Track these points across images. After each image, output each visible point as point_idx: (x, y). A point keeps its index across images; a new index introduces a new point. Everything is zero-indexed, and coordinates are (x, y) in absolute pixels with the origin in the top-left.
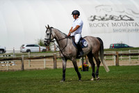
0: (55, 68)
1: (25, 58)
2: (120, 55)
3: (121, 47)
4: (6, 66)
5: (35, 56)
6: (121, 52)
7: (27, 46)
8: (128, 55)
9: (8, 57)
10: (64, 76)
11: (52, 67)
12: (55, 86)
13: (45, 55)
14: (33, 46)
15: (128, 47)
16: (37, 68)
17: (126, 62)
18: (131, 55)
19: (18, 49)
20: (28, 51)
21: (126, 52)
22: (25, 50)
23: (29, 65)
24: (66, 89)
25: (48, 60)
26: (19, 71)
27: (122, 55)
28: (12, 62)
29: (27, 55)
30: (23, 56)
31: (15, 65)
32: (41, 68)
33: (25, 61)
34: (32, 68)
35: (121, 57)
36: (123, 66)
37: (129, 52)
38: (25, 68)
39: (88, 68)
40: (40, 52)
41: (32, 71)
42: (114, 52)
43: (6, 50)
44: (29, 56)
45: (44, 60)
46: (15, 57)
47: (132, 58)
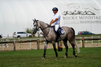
0: (38, 49)
1: (17, 42)
2: (85, 40)
3: (86, 34)
4: (2, 47)
5: (23, 40)
6: (86, 38)
7: (18, 33)
8: (91, 40)
9: (4, 41)
10: (45, 54)
11: (36, 48)
12: (38, 62)
13: (30, 40)
14: (22, 33)
15: (91, 34)
16: (25, 49)
17: (89, 45)
18: (94, 39)
19: (11, 36)
20: (19, 36)
21: (90, 38)
22: (16, 36)
23: (19, 47)
24: (46, 64)
25: (33, 43)
26: (12, 51)
27: (87, 39)
28: (7, 45)
29: (18, 40)
30: (14, 41)
31: (9, 47)
32: (28, 49)
33: (16, 44)
34: (21, 49)
35: (86, 41)
36: (88, 48)
37: (92, 37)
38: (16, 49)
39: (62, 49)
40: (27, 37)
41: (21, 51)
42: (81, 38)
43: (3, 36)
44: (19, 40)
45: (30, 43)
46: (9, 41)
47: (94, 42)
